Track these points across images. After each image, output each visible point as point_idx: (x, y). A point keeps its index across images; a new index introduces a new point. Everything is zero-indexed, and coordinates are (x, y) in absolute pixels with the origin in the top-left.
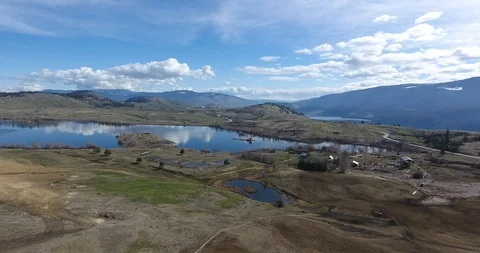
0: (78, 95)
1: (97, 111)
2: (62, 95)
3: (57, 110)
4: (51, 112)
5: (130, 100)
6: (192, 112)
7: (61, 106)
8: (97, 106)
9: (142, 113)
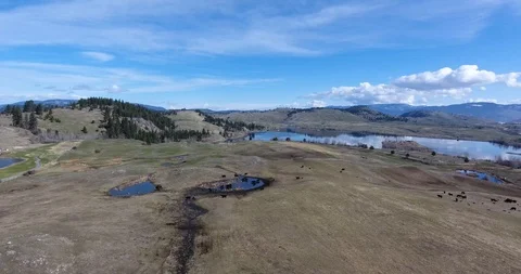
0: (354, 110)
1: (370, 124)
2: (342, 110)
3: (338, 123)
4: (333, 124)
5: (405, 115)
6: (480, 128)
7: (340, 120)
8: (371, 120)
9: (415, 127)
